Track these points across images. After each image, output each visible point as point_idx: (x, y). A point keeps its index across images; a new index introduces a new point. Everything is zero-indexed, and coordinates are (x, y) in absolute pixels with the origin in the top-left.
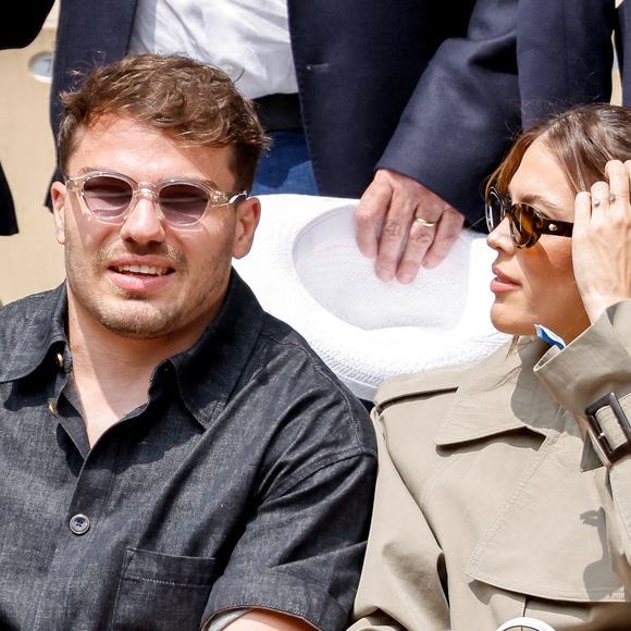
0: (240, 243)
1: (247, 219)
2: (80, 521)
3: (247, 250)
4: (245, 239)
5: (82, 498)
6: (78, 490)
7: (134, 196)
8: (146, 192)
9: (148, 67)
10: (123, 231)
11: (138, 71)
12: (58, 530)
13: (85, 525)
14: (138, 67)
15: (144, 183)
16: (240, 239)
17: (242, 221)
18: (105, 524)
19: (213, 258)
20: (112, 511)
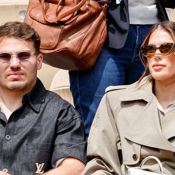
0: (39, 66)
1: (39, 60)
2: (8, 137)
3: (41, 67)
4: (40, 65)
5: (7, 131)
6: (6, 129)
7: (11, 57)
8: (14, 55)
9: (9, 25)
10: (10, 66)
11: (7, 27)
12: (3, 140)
13: (9, 138)
14: (7, 25)
15: (13, 53)
16: (39, 65)
17: (38, 60)
18: (15, 137)
19: (33, 70)
20: (16, 134)
